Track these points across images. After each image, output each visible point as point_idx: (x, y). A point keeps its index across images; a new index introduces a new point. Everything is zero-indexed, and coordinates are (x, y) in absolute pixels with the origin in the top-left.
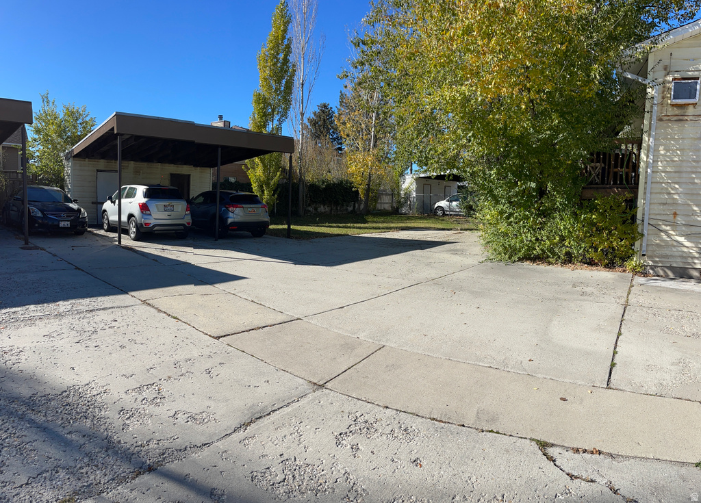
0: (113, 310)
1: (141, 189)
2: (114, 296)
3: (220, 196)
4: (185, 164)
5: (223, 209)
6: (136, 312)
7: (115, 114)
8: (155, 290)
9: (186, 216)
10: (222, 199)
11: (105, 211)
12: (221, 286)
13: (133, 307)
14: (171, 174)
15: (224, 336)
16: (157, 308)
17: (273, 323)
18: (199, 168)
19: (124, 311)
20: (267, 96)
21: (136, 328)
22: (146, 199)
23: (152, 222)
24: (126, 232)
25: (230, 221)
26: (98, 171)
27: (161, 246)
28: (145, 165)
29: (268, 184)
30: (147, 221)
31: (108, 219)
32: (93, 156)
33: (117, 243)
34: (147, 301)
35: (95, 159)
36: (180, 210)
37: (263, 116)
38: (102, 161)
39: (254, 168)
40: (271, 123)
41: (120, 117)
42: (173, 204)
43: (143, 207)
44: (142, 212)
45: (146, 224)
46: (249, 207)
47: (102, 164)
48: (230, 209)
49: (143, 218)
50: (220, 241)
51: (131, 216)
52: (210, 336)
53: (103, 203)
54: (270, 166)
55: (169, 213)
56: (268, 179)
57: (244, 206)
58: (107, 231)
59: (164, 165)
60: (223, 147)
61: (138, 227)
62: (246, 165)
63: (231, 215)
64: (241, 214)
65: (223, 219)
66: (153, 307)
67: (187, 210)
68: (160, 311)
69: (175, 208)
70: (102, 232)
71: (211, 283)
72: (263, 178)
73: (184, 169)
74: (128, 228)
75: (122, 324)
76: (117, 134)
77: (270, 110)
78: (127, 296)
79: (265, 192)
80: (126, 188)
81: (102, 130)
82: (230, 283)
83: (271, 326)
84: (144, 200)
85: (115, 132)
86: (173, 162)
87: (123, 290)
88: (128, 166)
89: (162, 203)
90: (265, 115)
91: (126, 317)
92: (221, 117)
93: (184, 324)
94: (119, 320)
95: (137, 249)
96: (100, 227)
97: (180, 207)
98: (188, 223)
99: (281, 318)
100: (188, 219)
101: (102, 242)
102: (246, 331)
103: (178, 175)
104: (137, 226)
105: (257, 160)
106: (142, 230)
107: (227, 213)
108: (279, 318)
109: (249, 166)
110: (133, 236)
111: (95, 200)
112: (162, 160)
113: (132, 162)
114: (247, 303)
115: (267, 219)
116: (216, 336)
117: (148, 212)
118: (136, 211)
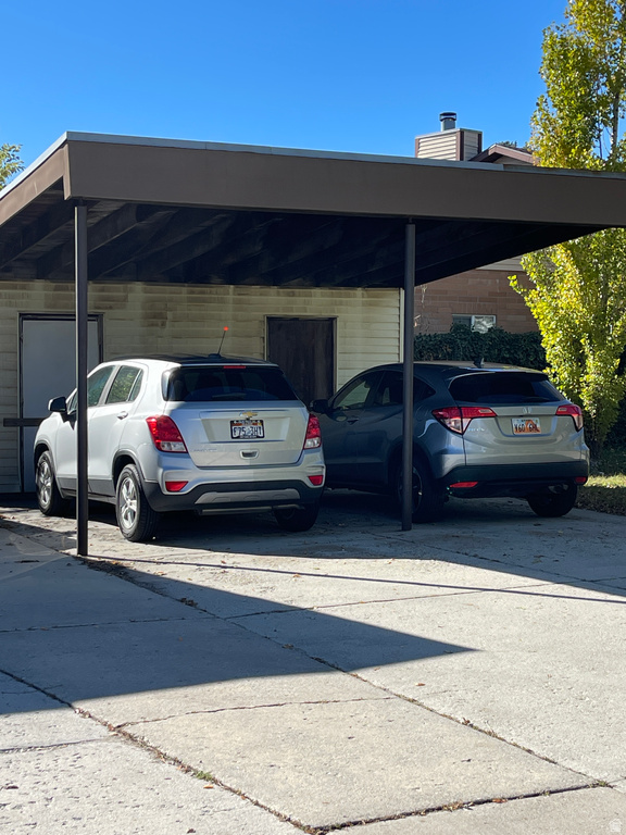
0: (11, 756)
1: (156, 372)
2: (26, 716)
3: (416, 381)
4: (317, 285)
5: (429, 423)
6: (86, 760)
7: (64, 137)
8: (160, 694)
9: (306, 456)
10: (422, 392)
11: (43, 447)
12: (376, 676)
13: (79, 748)
14: (270, 319)
15: (343, 826)
16: (152, 750)
17: (511, 793)
18: (359, 291)
19: (46, 760)
20: (592, 43)
21: (73, 808)
22: (172, 405)
23: (192, 477)
24: (108, 514)
25: (450, 461)
26: (24, 316)
27: (218, 557)
28: (183, 292)
29: (598, 335)
30: (175, 477)
31: (52, 474)
32: (8, 269)
33: (74, 552)
34: (129, 730)
35: (14, 278)
36: (284, 435)
37: (579, 110)
38: (39, 284)
39: (548, 283)
40: (606, 133)
41: (80, 148)
42: (260, 416)
43: (164, 431)
44: (158, 447)
45: (170, 485)
46: (515, 416)
47: (38, 294)
48: (452, 423)
49: (159, 464)
50: (419, 532)
51: (122, 460)
52: (297, 825)
53: (37, 422)
54: (607, 276)
55: (247, 447)
56: (600, 318)
57: (498, 410)
58: (49, 513)
59: (244, 289)
60: (424, 224)
61: (148, 495)
62: (522, 275)
63: (454, 441)
64: (490, 438)
65: (428, 458)
66: (144, 745)
67: (309, 435)
68: (161, 756)
69: (269, 431)
70: (33, 518)
71: (349, 666)
72: (581, 313)
73: (312, 302)
74: (112, 501)
75: (33, 796)
76: (74, 201)
77: (604, 90)
78: (69, 713)
79: (590, 362)
80: (109, 370)
81: (27, 188)
82: (409, 665)
83: (500, 801)
84: (165, 408)
85: (67, 194)
86: (275, 278)
87: (58, 697)
88: (125, 299)
89: (223, 416)
90: (586, 107)
91: (47, 777)
92: (449, 119)
93: (228, 794)
94: (25, 784)
95: (139, 567)
96: (29, 500)
97: (286, 424)
98: (315, 479)
99: (542, 777)
100: (312, 466)
101: (24, 549)
102: (417, 813)
103: (296, 319)
104: (142, 495)
105: (559, 254)
106: (159, 507)
107: (442, 438)
108: (537, 776)
109: (533, 277)
110: (129, 525)
111: (13, 412)
112: (237, 275)
113: (138, 287)
114: (443, 727)
115: (579, 453)
116: (314, 824)
117: (176, 447)
118: (139, 445)
